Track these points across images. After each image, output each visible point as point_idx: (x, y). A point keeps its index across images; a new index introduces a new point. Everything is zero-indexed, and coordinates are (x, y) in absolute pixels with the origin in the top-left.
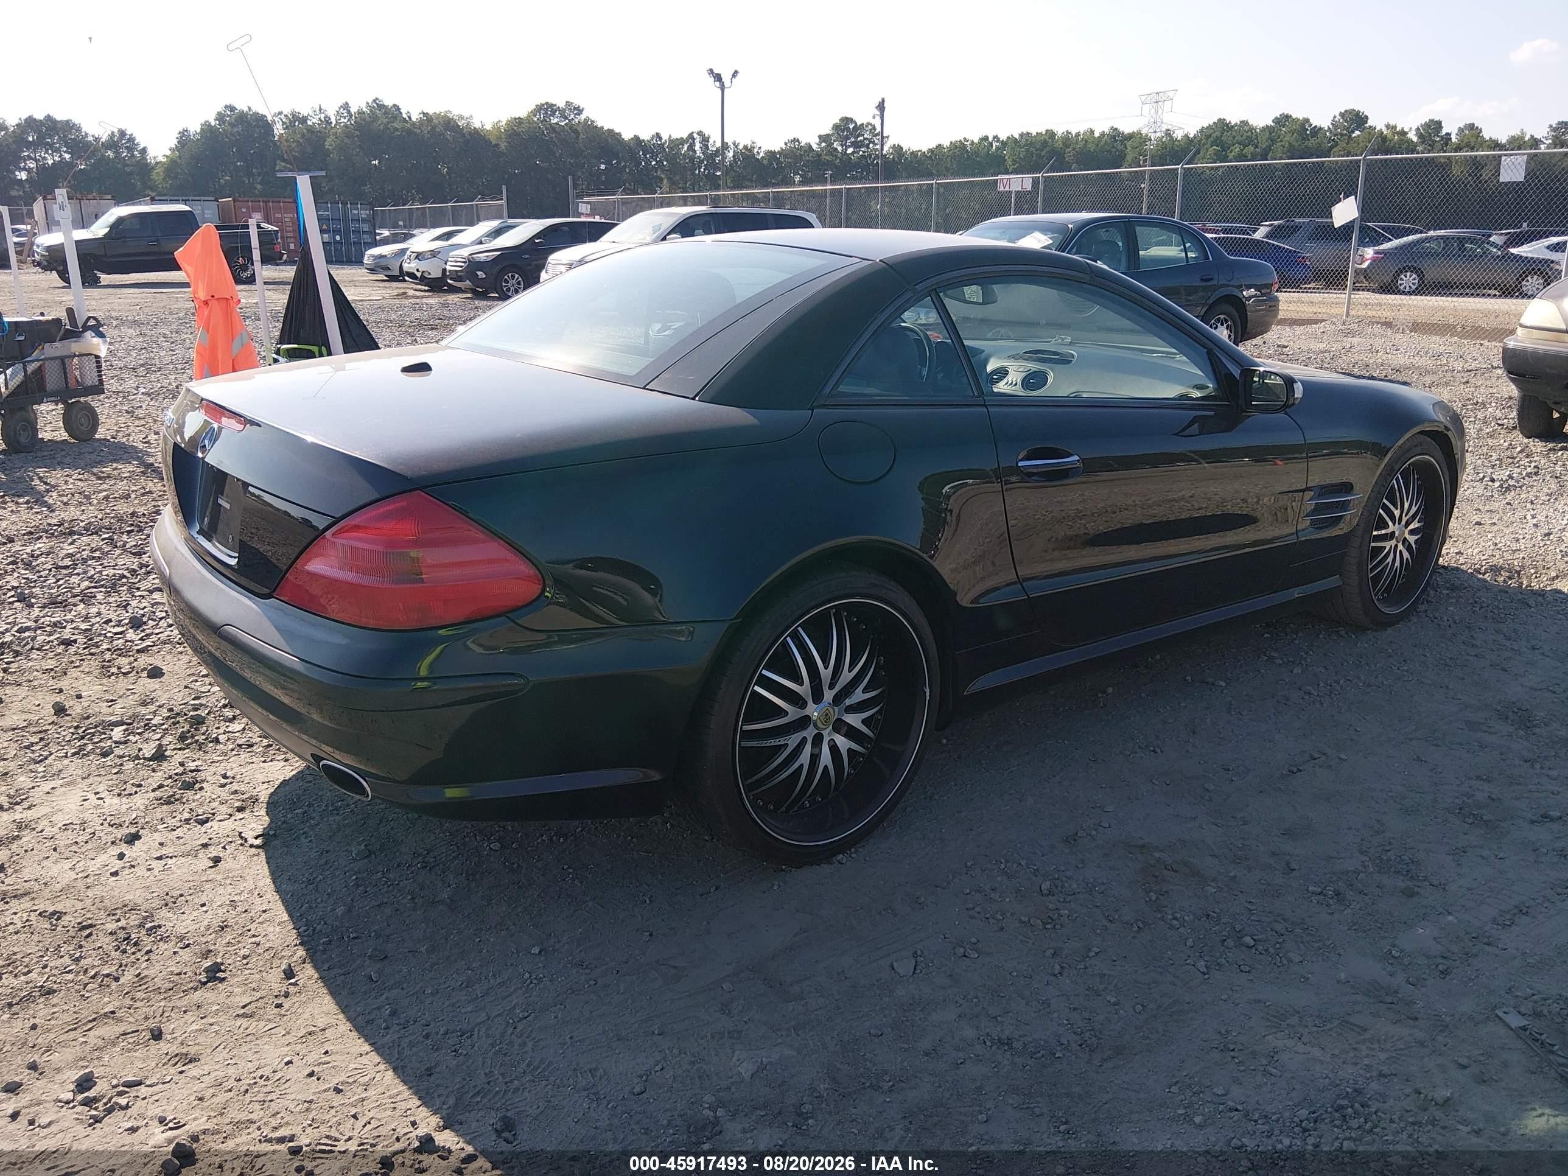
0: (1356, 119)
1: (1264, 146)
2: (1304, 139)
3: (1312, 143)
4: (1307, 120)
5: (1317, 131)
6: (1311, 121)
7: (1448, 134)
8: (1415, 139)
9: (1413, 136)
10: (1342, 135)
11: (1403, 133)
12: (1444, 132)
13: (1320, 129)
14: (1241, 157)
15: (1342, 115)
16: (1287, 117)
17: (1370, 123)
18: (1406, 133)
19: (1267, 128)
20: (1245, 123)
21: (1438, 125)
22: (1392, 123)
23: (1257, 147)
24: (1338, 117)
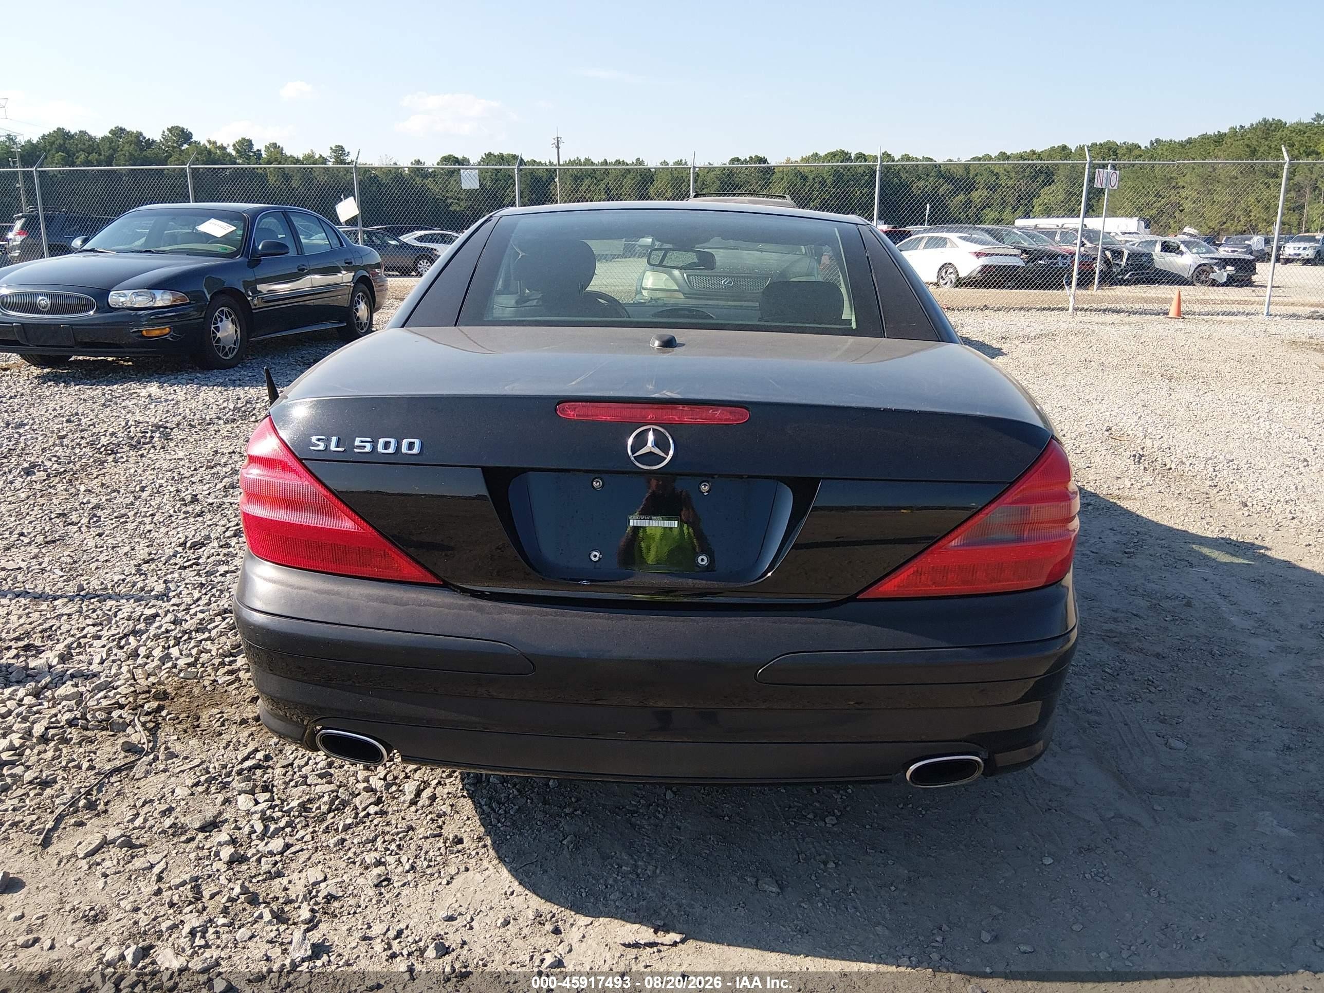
0: (183, 135)
1: (107, 154)
2: (141, 150)
3: (148, 153)
4: (141, 134)
5: (150, 143)
6: (144, 134)
7: (258, 150)
8: (234, 153)
9: (230, 150)
10: (174, 147)
11: (223, 148)
12: (255, 148)
13: (154, 141)
14: (88, 163)
15: (170, 130)
16: (122, 130)
17: (194, 138)
18: (225, 148)
19: (104, 139)
20: (83, 133)
21: (250, 143)
22: (212, 139)
23: (100, 155)
24: (167, 132)
